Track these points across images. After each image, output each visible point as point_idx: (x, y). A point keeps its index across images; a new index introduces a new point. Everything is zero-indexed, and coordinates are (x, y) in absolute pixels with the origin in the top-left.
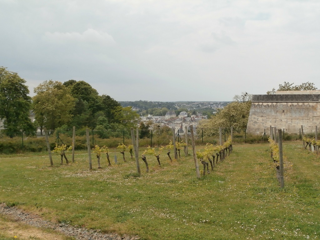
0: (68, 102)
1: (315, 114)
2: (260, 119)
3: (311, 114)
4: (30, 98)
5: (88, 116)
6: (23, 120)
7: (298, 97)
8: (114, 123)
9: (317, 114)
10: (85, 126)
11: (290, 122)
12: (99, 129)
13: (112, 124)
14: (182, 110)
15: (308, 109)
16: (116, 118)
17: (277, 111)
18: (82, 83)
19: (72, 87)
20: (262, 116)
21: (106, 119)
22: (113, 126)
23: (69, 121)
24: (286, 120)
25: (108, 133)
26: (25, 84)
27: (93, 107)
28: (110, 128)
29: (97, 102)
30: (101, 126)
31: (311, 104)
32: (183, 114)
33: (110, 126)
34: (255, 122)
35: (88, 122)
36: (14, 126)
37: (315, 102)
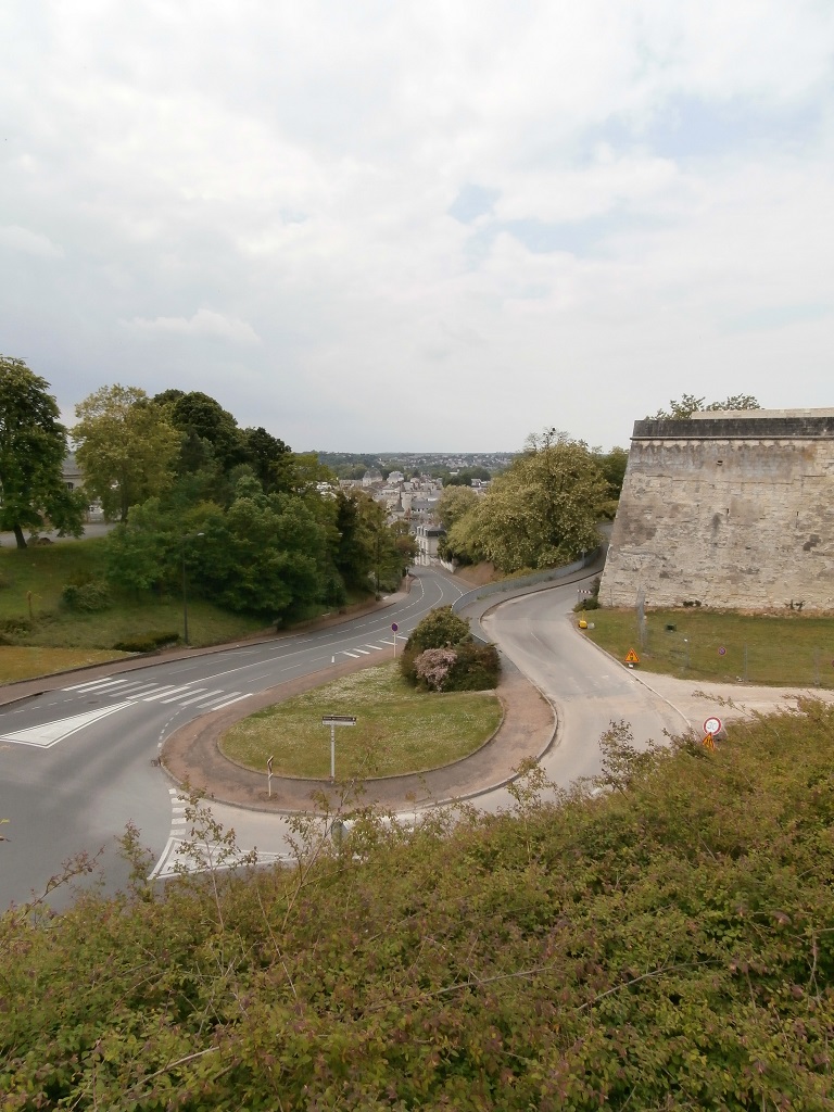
0: (165, 441)
1: (810, 469)
2: (655, 482)
3: (796, 470)
4: (61, 428)
5: (213, 476)
6: (43, 485)
7: (762, 427)
8: (277, 492)
9: (814, 469)
10: (207, 499)
11: (738, 492)
12: (242, 507)
13: (274, 495)
14: (394, 469)
15: (788, 456)
16: (280, 481)
17: (702, 463)
18: (198, 396)
19: (173, 405)
20: (661, 476)
21: (257, 482)
22: (276, 500)
23: (167, 488)
24: (726, 484)
25: (264, 517)
26: (48, 392)
27: (226, 453)
28: (268, 504)
29: (235, 443)
30: (247, 501)
31: (798, 444)
32: (396, 476)
33: (269, 499)
34: (642, 491)
35: (213, 489)
36: (21, 500)
37: (809, 439)
